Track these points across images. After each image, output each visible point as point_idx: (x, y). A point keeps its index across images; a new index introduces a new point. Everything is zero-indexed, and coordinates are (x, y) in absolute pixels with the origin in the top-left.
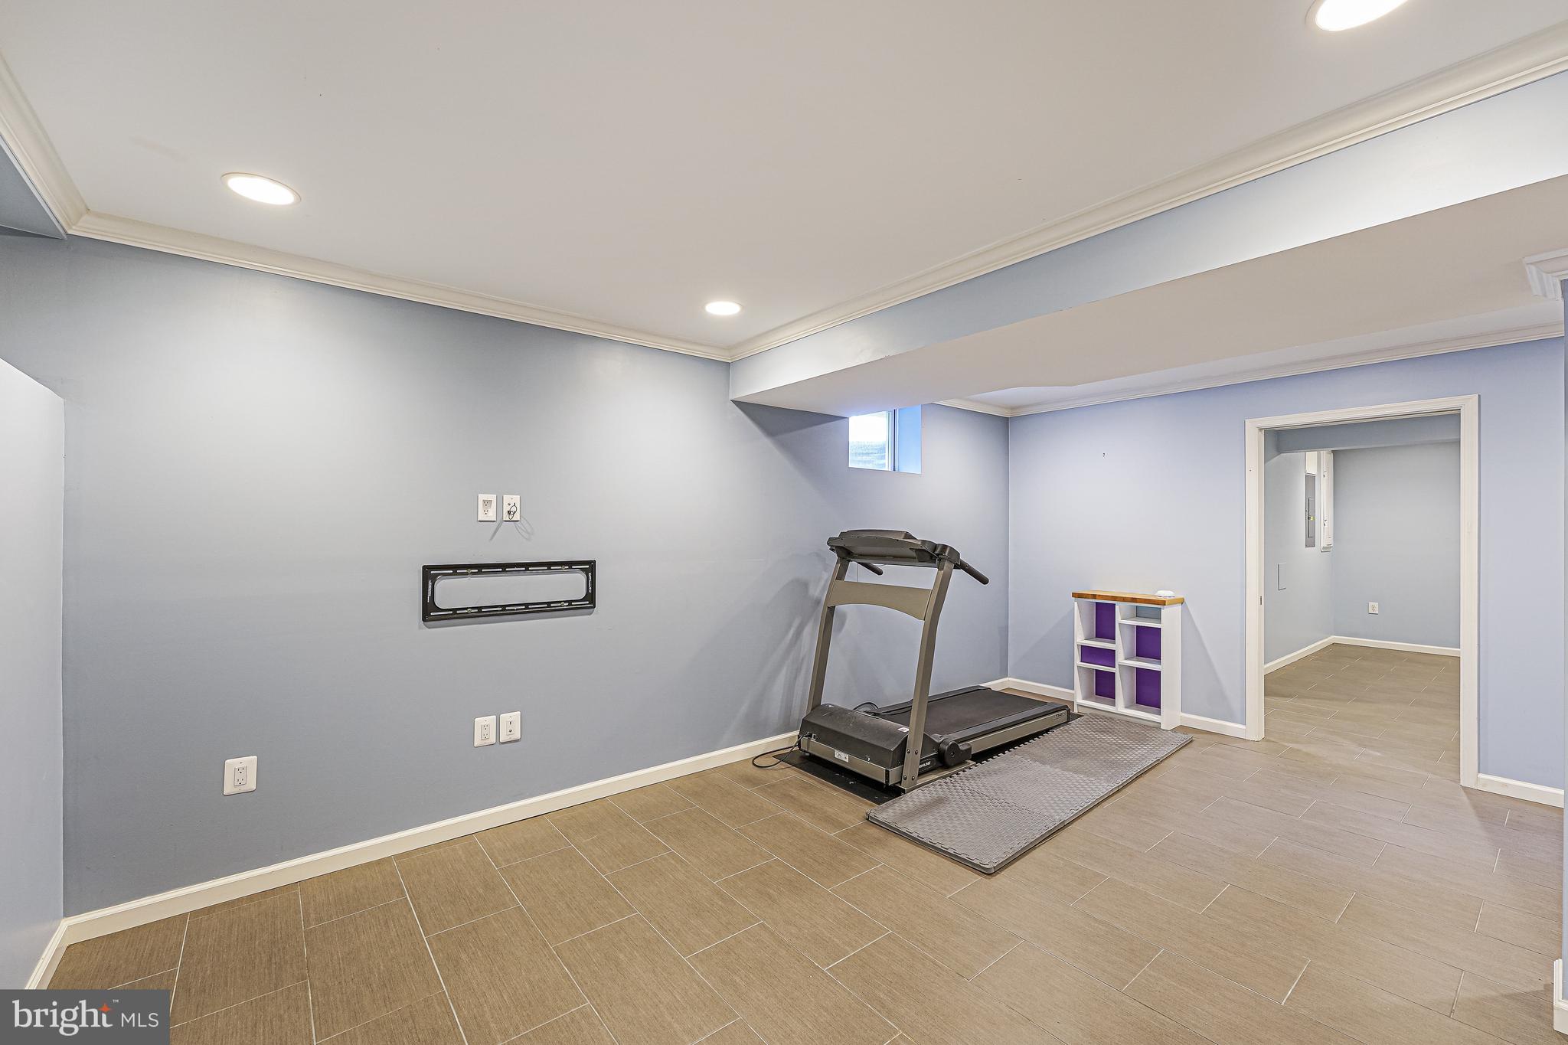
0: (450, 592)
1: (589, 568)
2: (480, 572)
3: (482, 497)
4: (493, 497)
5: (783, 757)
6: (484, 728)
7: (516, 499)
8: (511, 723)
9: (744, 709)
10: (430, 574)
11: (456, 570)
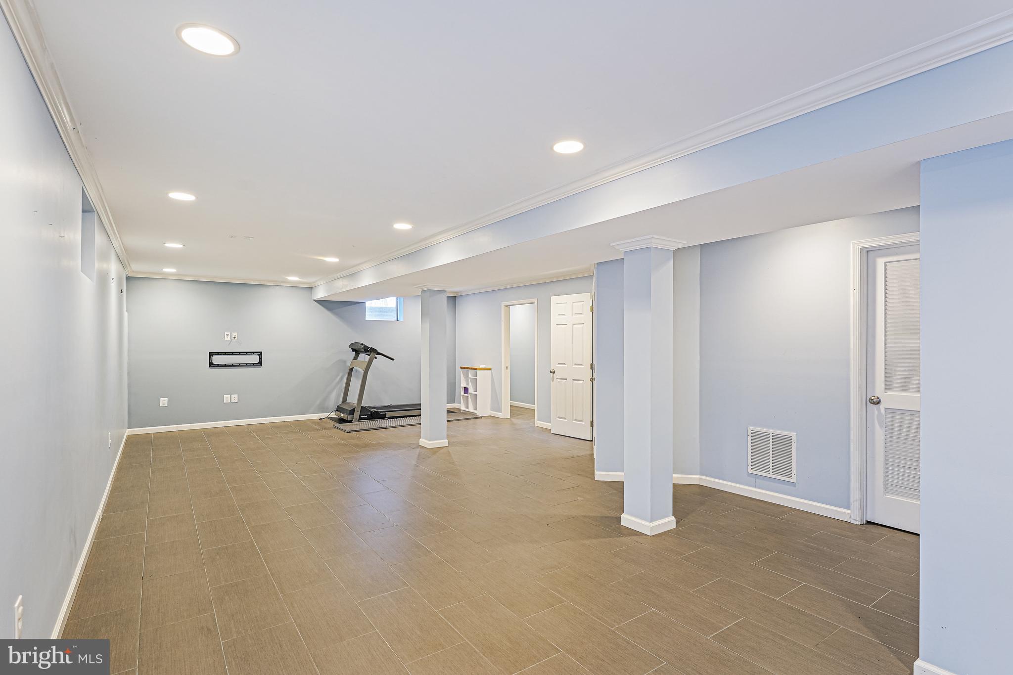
0: (216, 360)
1: (260, 354)
2: (225, 354)
3: (226, 333)
4: (229, 333)
5: (332, 419)
6: (227, 398)
7: (236, 334)
8: (235, 398)
9: (318, 402)
10: (211, 354)
11: (218, 353)
